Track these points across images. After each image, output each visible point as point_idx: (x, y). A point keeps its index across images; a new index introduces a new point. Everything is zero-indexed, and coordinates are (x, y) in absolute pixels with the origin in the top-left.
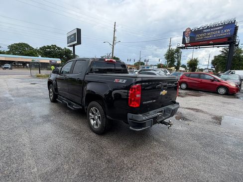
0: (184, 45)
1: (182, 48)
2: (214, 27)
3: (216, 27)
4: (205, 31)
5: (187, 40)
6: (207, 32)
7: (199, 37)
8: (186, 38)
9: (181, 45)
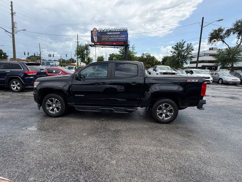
0: (93, 44)
1: (91, 46)
2: (114, 32)
3: (116, 32)
4: (108, 33)
5: (95, 39)
6: (110, 35)
7: (104, 38)
8: (94, 37)
9: (91, 43)
